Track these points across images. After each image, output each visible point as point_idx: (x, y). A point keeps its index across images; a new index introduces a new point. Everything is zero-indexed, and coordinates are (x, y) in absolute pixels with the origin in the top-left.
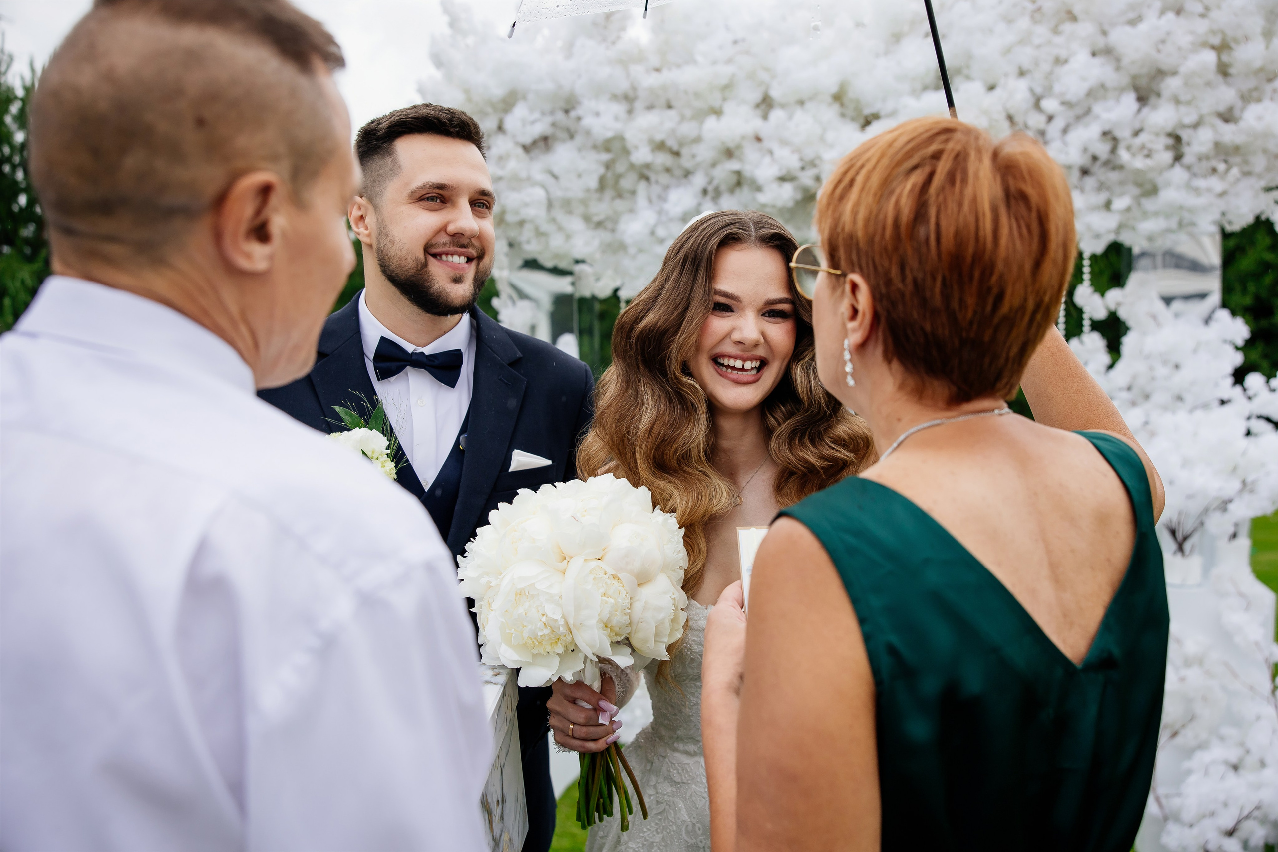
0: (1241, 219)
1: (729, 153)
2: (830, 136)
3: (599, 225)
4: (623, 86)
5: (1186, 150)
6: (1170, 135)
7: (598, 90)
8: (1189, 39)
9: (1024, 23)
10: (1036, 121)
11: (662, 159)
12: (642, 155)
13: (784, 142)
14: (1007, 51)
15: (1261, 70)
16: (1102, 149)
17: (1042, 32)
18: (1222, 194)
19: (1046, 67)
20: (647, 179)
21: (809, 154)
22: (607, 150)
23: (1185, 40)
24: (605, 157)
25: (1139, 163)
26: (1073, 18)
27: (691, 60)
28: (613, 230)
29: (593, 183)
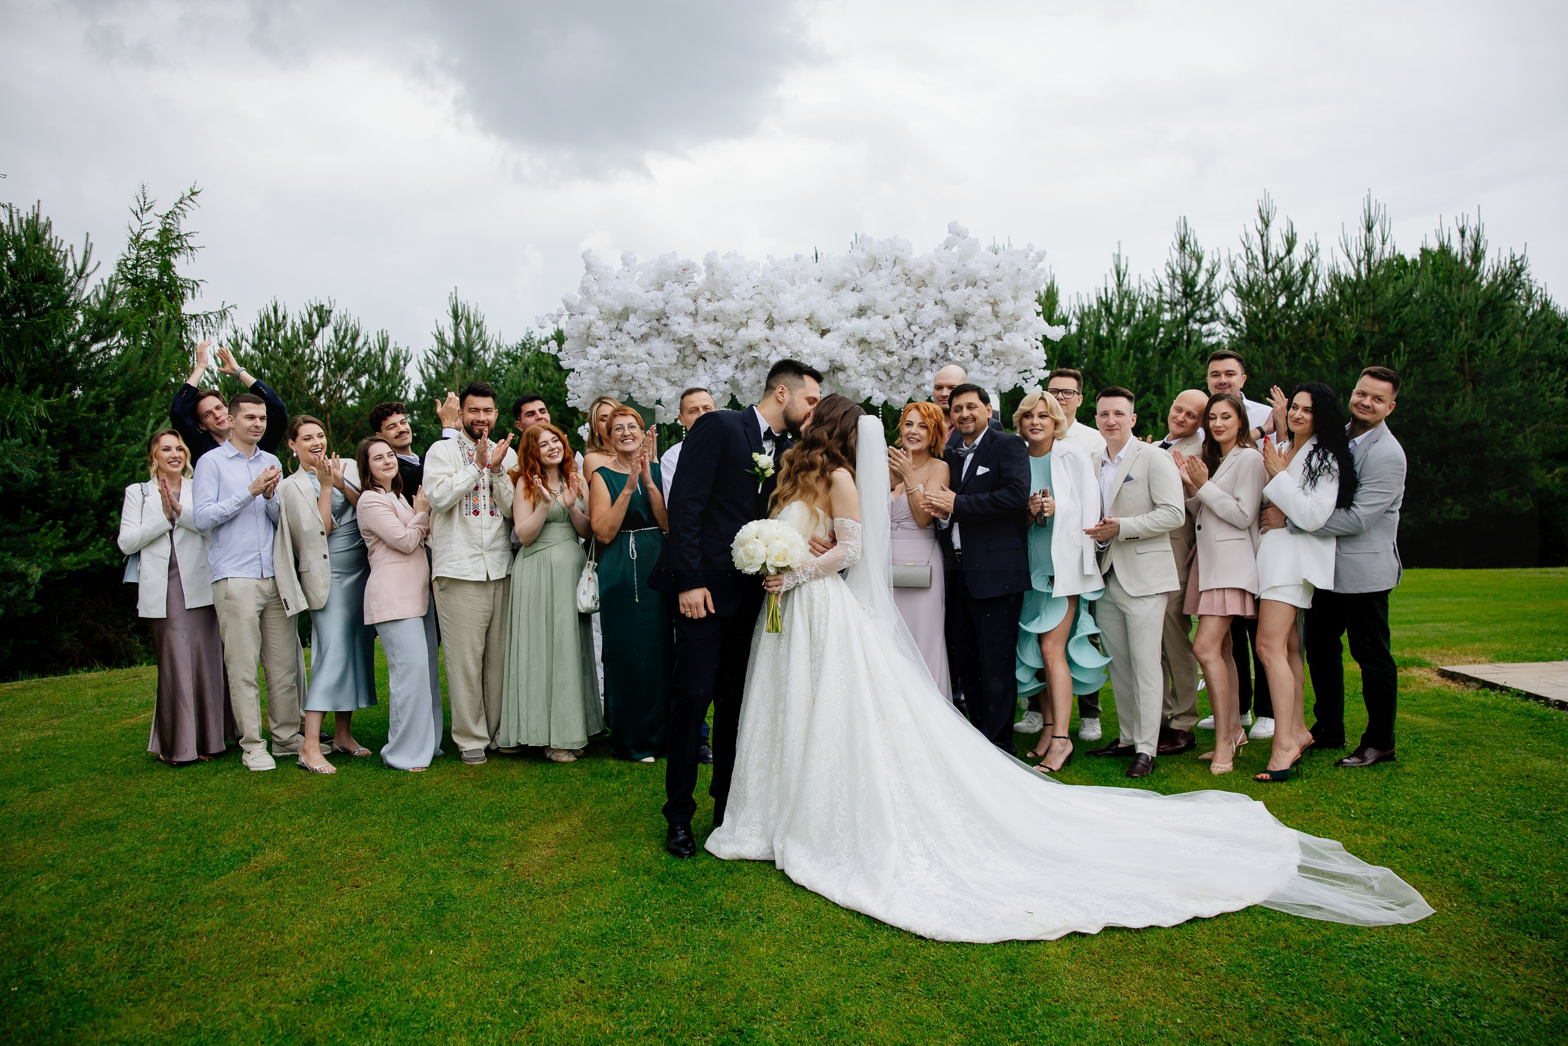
0: (1007, 387)
1: (751, 347)
2: (806, 340)
3: (674, 383)
4: (691, 308)
5: (980, 352)
6: (972, 345)
7: (678, 311)
8: (980, 299)
9: (902, 286)
10: (908, 335)
11: (713, 349)
12: (705, 347)
13: (781, 343)
14: (894, 300)
15: (1013, 315)
16: (941, 351)
17: (910, 290)
18: (997, 375)
19: (913, 308)
20: (704, 359)
21: (795, 349)
22: (680, 342)
23: (977, 299)
24: (680, 346)
25: (958, 359)
26: (926, 285)
27: (730, 295)
28: (682, 386)
29: (674, 361)
